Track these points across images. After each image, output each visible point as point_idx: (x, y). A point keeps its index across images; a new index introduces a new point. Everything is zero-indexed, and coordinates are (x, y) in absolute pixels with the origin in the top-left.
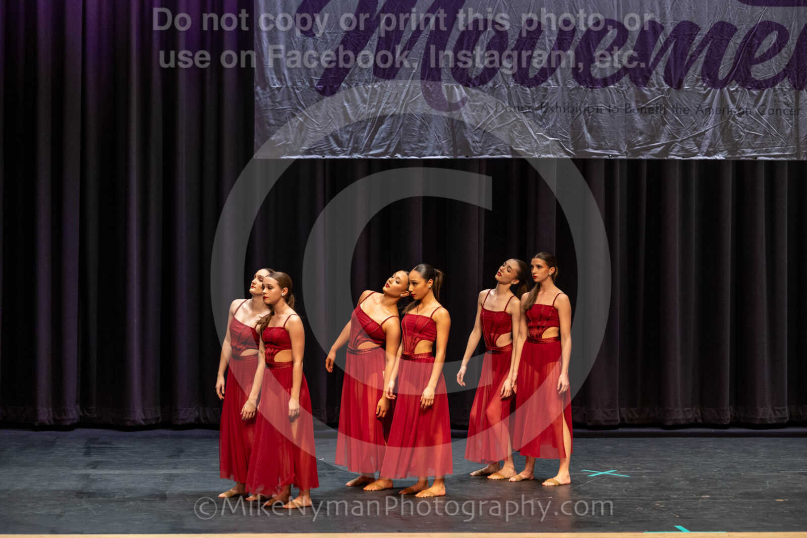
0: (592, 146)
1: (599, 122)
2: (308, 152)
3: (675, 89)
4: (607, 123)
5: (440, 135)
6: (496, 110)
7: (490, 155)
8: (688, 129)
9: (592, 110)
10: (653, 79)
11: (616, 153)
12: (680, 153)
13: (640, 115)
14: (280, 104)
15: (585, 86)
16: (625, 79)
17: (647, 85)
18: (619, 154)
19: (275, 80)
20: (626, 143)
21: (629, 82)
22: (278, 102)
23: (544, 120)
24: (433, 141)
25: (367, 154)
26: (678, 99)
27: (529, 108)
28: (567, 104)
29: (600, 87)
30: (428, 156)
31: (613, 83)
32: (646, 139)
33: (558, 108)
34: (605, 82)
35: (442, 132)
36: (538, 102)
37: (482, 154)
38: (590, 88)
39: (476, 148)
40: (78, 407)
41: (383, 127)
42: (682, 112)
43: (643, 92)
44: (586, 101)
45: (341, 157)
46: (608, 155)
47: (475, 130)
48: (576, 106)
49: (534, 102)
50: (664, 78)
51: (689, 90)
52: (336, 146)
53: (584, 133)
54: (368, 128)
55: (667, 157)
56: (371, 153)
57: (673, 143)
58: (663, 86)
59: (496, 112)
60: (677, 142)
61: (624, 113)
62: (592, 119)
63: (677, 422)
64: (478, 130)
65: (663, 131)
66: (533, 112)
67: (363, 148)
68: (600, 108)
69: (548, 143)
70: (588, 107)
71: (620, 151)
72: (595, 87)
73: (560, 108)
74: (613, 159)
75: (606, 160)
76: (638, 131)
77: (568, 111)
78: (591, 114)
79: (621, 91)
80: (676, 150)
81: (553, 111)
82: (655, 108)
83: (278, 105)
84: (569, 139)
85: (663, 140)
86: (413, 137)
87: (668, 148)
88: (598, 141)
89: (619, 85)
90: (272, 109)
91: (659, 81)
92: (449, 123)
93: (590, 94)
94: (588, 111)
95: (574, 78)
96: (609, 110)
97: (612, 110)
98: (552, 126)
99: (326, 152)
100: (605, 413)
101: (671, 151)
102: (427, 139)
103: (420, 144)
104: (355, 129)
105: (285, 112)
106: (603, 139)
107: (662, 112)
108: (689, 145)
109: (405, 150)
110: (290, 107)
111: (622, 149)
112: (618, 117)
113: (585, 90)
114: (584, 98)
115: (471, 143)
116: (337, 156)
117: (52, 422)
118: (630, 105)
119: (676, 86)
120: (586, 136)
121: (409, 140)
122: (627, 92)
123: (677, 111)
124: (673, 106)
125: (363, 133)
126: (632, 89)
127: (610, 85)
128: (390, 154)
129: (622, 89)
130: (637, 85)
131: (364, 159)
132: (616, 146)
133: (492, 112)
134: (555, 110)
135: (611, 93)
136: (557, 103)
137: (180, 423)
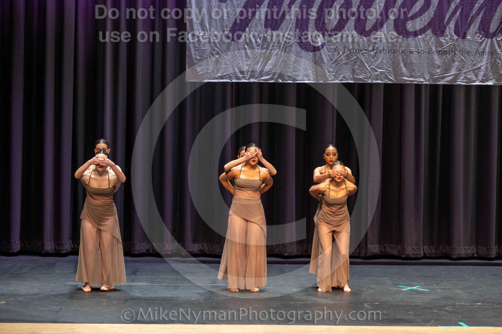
0: (406, 76)
1: (411, 60)
2: (221, 78)
3: (461, 38)
4: (417, 61)
5: (307, 67)
6: (344, 51)
7: (340, 80)
8: (469, 65)
9: (407, 52)
10: (447, 31)
11: (422, 80)
12: (464, 81)
13: (437, 56)
14: (203, 46)
15: (402, 36)
16: (429, 32)
17: (443, 36)
18: (424, 80)
19: (200, 31)
20: (428, 74)
21: (432, 34)
22: (202, 45)
23: (375, 58)
24: (302, 71)
25: (259, 79)
26: (463, 45)
27: (366, 50)
28: (390, 48)
29: (412, 37)
30: (300, 81)
31: (421, 34)
32: (441, 71)
33: (385, 51)
34: (416, 34)
35: (309, 65)
36: (371, 46)
37: (334, 80)
38: (406, 37)
39: (330, 76)
40: (71, 241)
41: (270, 62)
42: (466, 54)
43: (440, 41)
44: (403, 46)
45: (243, 81)
46: (417, 81)
47: (330, 64)
48: (396, 49)
49: (369, 46)
50: (454, 31)
51: (471, 39)
52: (239, 74)
53: (401, 66)
54: (260, 62)
55: (456, 83)
56: (263, 78)
57: (460, 74)
58: (454, 37)
59: (344, 53)
60: (462, 73)
61: (428, 54)
62: (406, 58)
63: (460, 256)
64: (332, 64)
65: (453, 66)
66: (368, 53)
67: (257, 75)
68: (412, 50)
69: (377, 73)
70: (404, 50)
71: (425, 79)
72: (409, 37)
73: (386, 50)
74: (420, 84)
75: (415, 84)
76: (437, 66)
77: (391, 52)
78: (406, 54)
79: (426, 40)
80: (461, 78)
81: (381, 52)
82: (448, 51)
83: (202, 47)
84: (390, 70)
85: (453, 72)
86: (290, 69)
87: (456, 77)
88: (410, 72)
89: (425, 36)
90: (198, 50)
91: (451, 33)
92: (313, 60)
93: (406, 41)
94: (404, 52)
95: (395, 31)
96: (418, 52)
97: (420, 52)
98: (380, 62)
99: (232, 78)
100: (414, 249)
101: (458, 79)
102: (299, 70)
103: (294, 73)
104: (252, 63)
105: (207, 51)
106: (414, 71)
107: (453, 54)
108: (470, 75)
109: (284, 76)
110: (210, 48)
111: (426, 77)
112: (423, 57)
113: (402, 39)
114: (402, 44)
115: (327, 72)
116: (240, 80)
117: (54, 251)
118: (431, 49)
119: (462, 36)
120: (402, 69)
121: (287, 71)
122: (430, 41)
123: (462, 53)
124: (460, 50)
125: (257, 65)
126: (433, 39)
127: (419, 36)
128: (275, 79)
129: (426, 38)
130: (436, 36)
131: (257, 83)
132: (422, 75)
133: (341, 53)
134: (382, 52)
135: (419, 41)
136: (384, 47)
137: (136, 253)
